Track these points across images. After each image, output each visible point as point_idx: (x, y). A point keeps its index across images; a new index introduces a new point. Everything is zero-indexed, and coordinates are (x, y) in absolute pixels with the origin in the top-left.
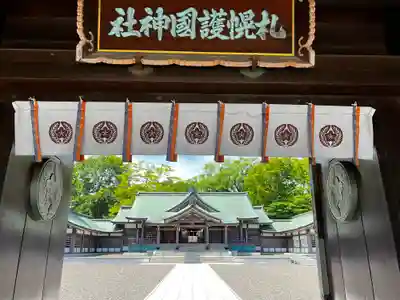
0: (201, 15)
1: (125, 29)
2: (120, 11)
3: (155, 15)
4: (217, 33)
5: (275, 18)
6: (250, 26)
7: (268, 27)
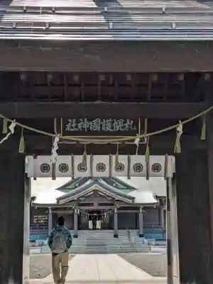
0: (102, 121)
1: (72, 128)
2: (70, 120)
3: (84, 121)
4: (108, 129)
5: (132, 122)
6: (122, 125)
7: (129, 125)
